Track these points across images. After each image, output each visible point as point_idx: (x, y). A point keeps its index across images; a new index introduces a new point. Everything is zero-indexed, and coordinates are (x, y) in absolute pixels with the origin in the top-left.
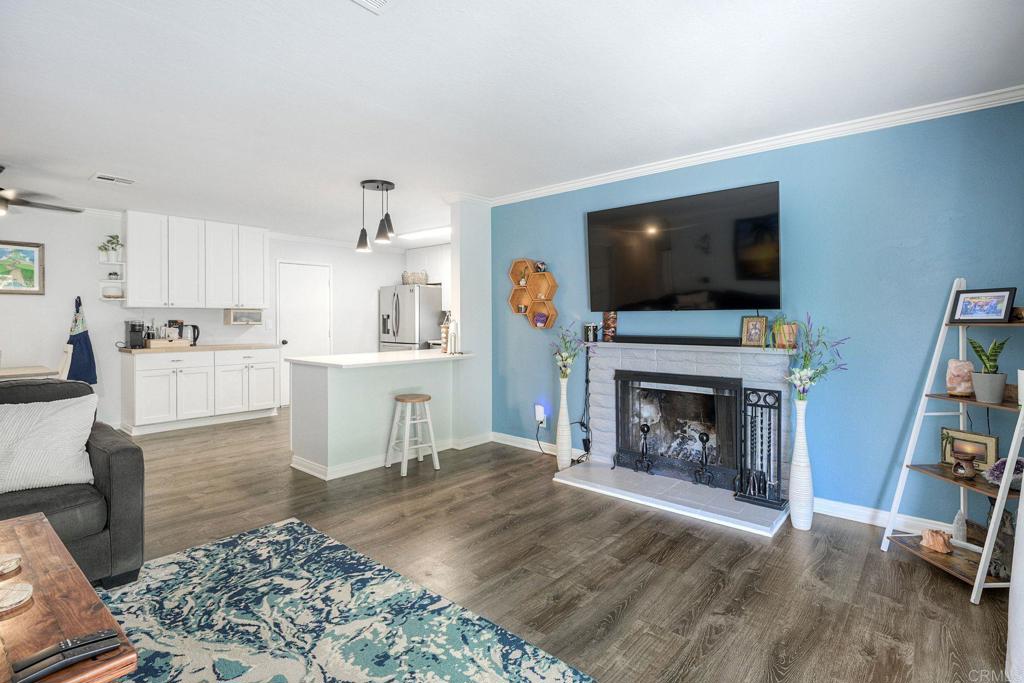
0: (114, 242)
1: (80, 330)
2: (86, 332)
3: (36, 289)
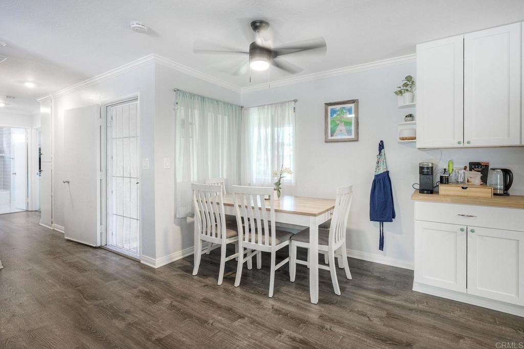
0: (409, 84)
1: (382, 171)
2: (388, 172)
3: (353, 136)
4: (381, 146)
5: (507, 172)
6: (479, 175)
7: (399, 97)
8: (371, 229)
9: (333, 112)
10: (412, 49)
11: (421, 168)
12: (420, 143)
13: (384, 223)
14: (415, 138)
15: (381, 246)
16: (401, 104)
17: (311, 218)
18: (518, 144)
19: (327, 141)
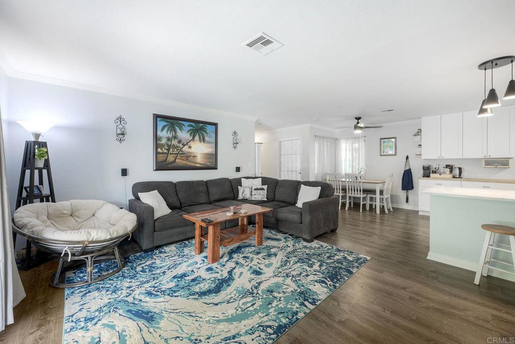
0: (419, 132)
1: (407, 168)
2: (410, 169)
3: (394, 153)
4: (407, 158)
5: (460, 169)
6: (449, 170)
7: (416, 137)
8: (402, 194)
9: (384, 142)
10: (421, 118)
11: (424, 167)
12: (423, 157)
13: (409, 191)
14: (421, 155)
15: (407, 201)
16: (416, 140)
17: (377, 184)
18: (461, 158)
19: (381, 155)
